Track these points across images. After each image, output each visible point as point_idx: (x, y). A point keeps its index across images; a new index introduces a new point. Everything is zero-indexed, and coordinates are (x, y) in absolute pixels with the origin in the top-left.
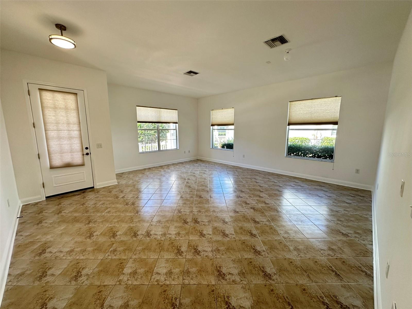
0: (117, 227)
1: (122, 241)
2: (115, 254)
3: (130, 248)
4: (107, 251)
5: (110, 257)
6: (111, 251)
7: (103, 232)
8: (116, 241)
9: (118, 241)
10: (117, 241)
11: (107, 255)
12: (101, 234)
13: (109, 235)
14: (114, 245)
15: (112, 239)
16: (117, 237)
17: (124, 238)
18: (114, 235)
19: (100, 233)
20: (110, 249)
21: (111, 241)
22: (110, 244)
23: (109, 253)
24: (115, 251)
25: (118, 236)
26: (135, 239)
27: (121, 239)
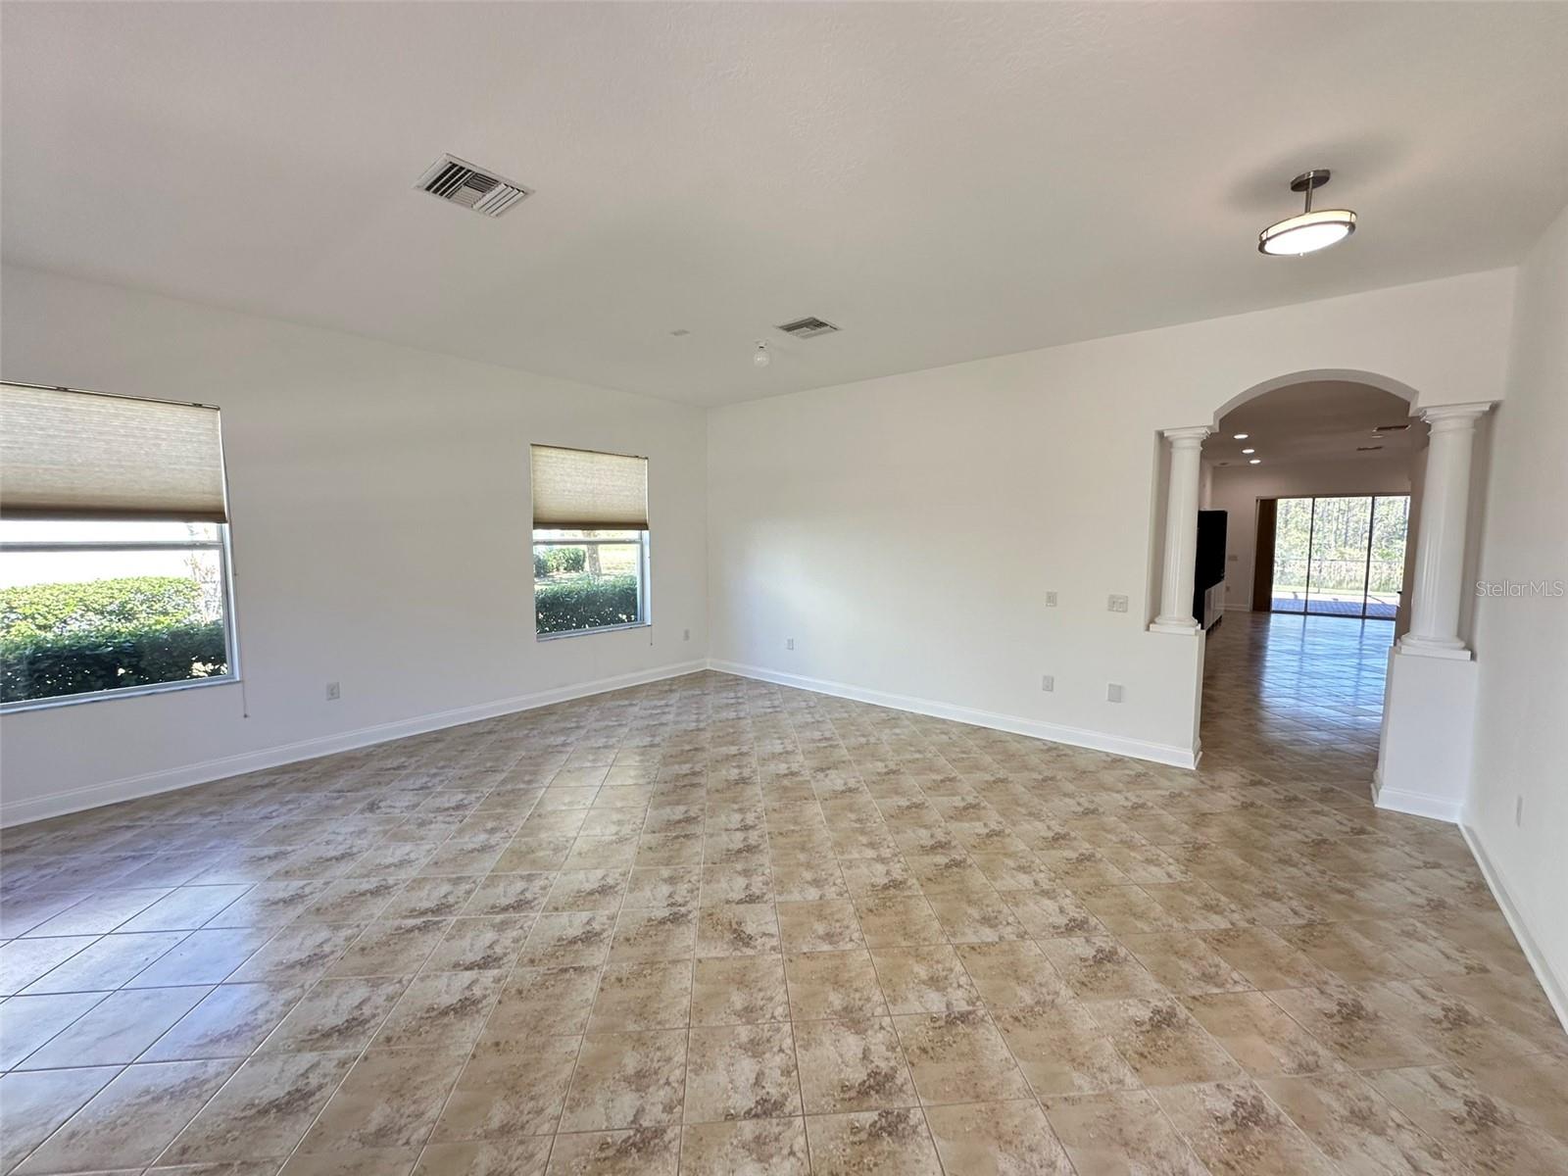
0: (1117, 1044)
1: (1163, 979)
2: (1213, 969)
3: (1164, 945)
4: (1231, 997)
5: (1235, 976)
6: (1217, 985)
7: (1187, 1080)
8: (1178, 999)
9: (1173, 992)
10: (1173, 996)
11: (1239, 988)
12: (1200, 1079)
13: (1177, 1039)
14: (1196, 992)
15: (1182, 1012)
16: (1160, 1004)
17: (1146, 981)
18: (1163, 1020)
19: (1202, 1086)
20: (1217, 994)
21: (1192, 1010)
22: (1203, 1009)
23: (1228, 986)
24: (1207, 978)
25: (1155, 1002)
26: (1122, 952)
27: (1156, 986)
